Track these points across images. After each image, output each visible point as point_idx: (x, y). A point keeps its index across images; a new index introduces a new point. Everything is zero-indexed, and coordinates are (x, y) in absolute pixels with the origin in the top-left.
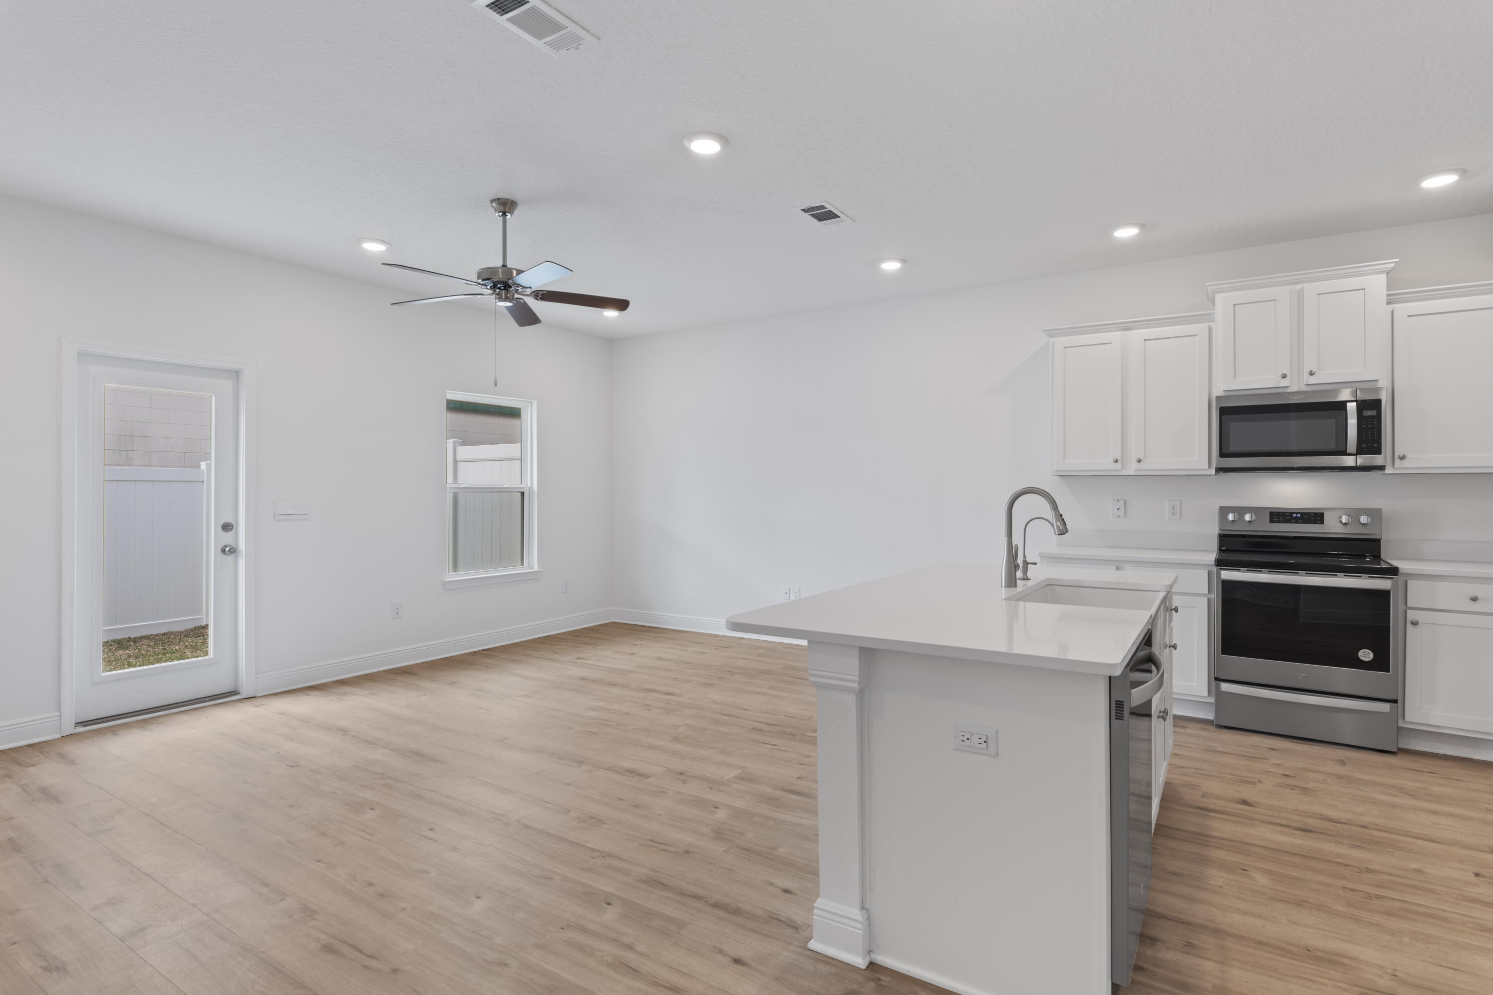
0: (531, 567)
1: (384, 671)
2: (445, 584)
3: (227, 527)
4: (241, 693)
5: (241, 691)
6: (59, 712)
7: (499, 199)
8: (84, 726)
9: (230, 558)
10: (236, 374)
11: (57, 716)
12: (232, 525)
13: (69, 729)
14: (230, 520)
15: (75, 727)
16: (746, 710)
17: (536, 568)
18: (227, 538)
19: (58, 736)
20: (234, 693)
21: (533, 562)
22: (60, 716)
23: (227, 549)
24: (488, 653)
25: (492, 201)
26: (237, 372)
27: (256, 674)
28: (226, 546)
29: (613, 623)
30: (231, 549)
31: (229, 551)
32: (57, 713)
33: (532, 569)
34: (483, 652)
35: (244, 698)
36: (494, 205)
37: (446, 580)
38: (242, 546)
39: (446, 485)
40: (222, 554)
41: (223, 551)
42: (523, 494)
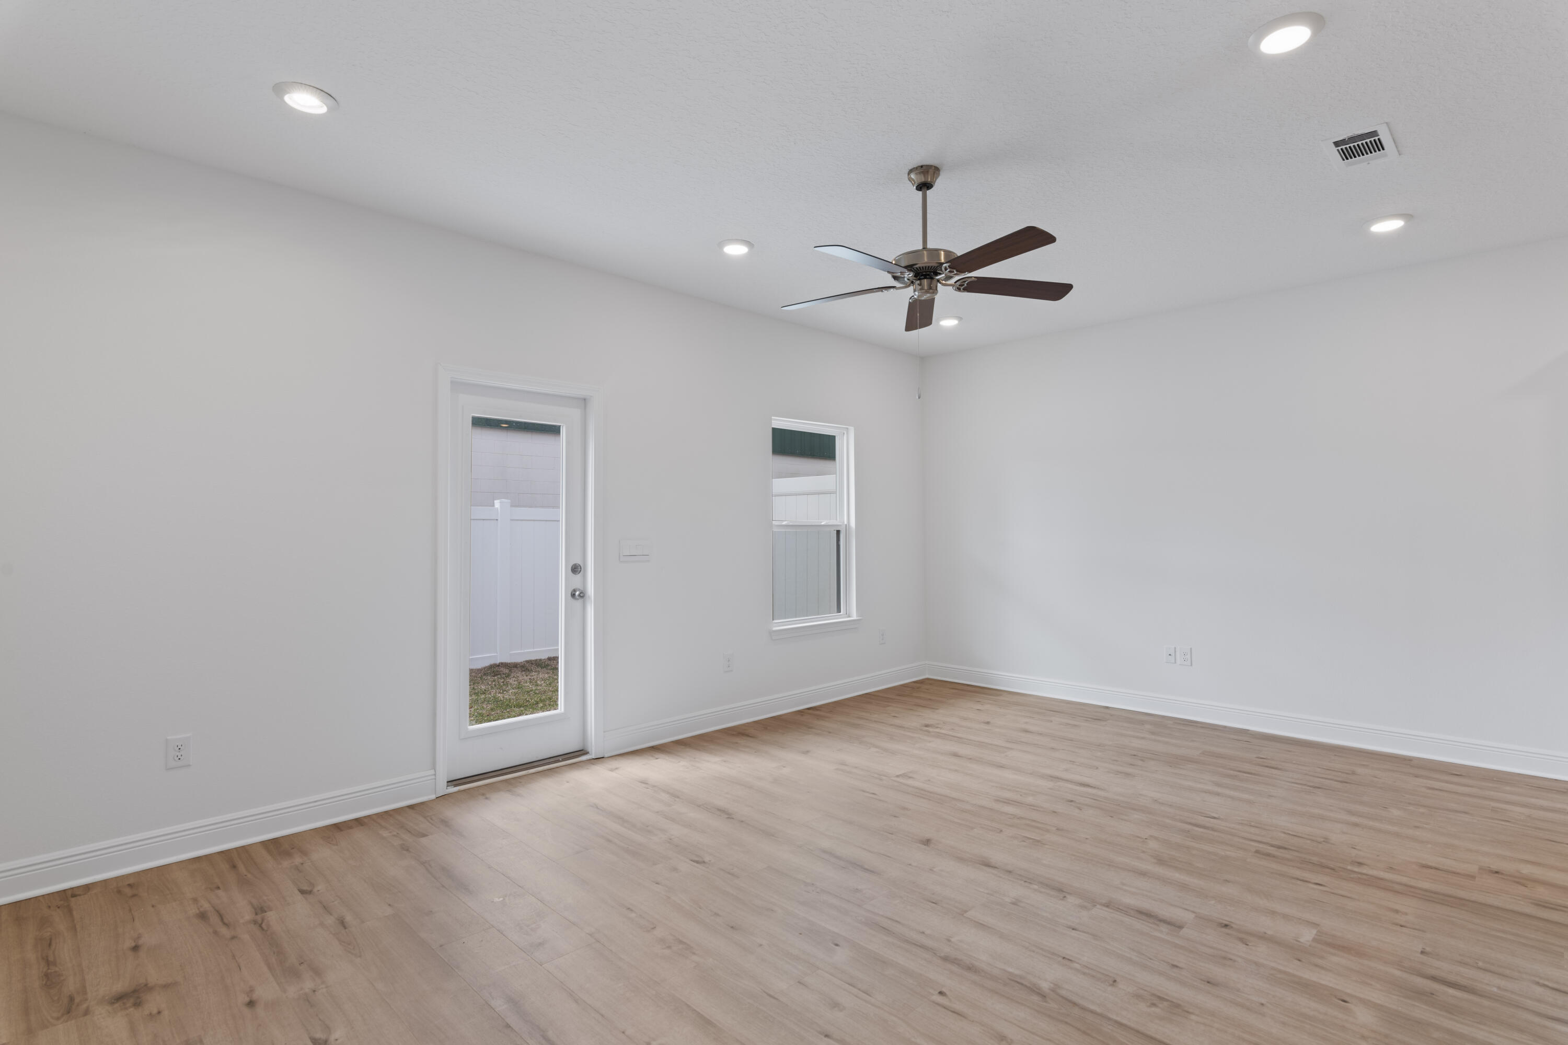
0: (849, 615)
1: (717, 731)
2: (771, 633)
3: (576, 569)
4: (590, 753)
5: (590, 750)
6: (433, 770)
7: (922, 166)
8: (456, 786)
9: (578, 603)
10: (584, 402)
11: (432, 775)
12: (580, 566)
13: (443, 789)
14: (578, 561)
15: (447, 786)
16: (1214, 818)
17: (854, 617)
18: (576, 580)
19: (433, 797)
20: (582, 752)
21: (852, 610)
22: (435, 775)
23: (577, 593)
24: (814, 712)
25: (911, 171)
26: (585, 399)
27: (604, 732)
28: (575, 591)
29: (928, 679)
30: (581, 593)
31: (577, 595)
32: (432, 772)
33: (849, 617)
34: (810, 711)
35: (593, 759)
36: (913, 176)
37: (775, 629)
38: (591, 590)
39: (772, 522)
40: (572, 599)
41: (573, 595)
42: (838, 532)
